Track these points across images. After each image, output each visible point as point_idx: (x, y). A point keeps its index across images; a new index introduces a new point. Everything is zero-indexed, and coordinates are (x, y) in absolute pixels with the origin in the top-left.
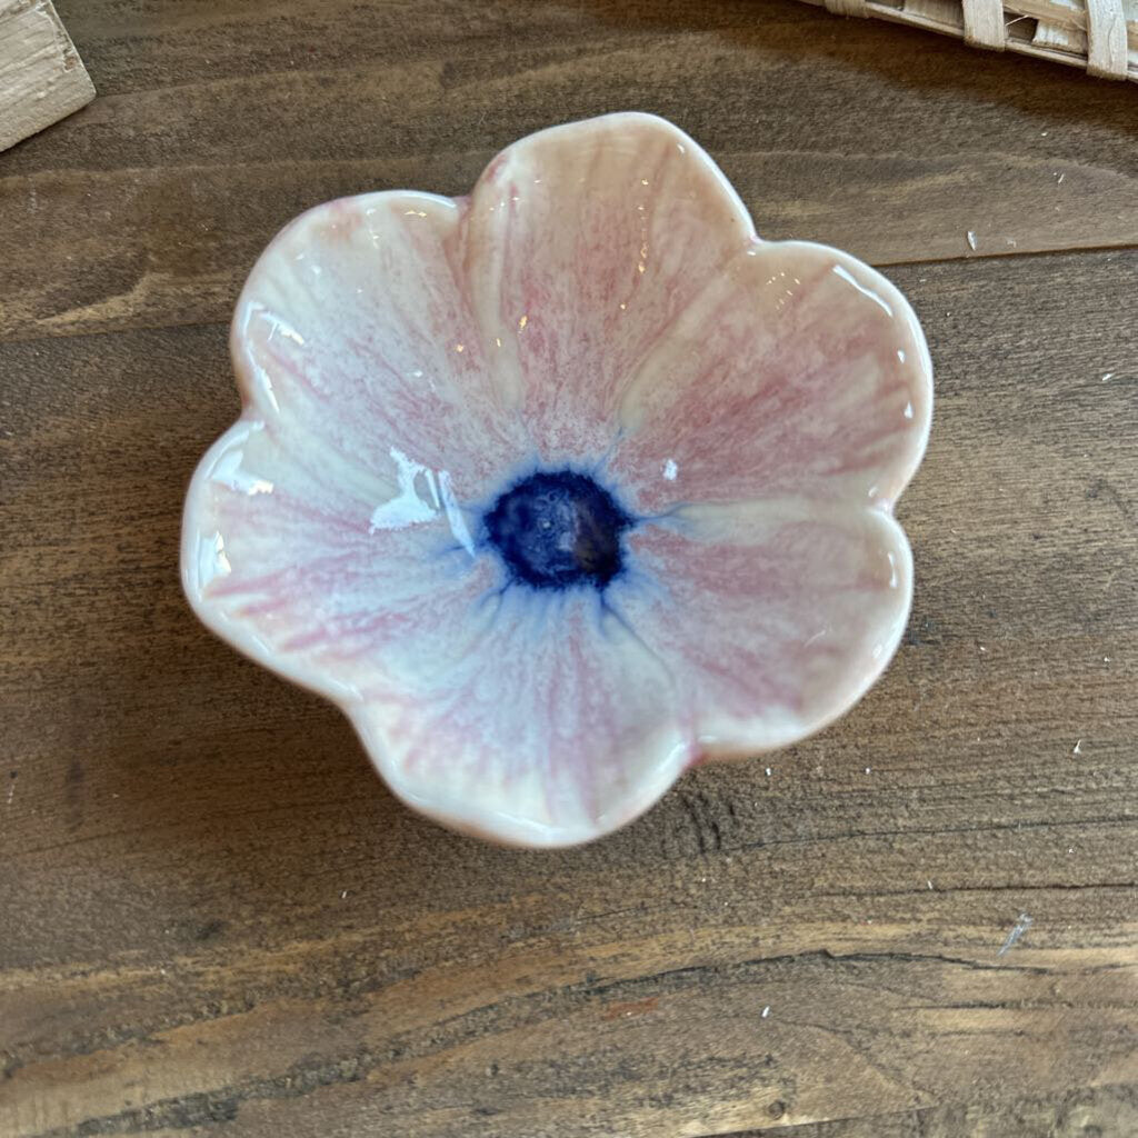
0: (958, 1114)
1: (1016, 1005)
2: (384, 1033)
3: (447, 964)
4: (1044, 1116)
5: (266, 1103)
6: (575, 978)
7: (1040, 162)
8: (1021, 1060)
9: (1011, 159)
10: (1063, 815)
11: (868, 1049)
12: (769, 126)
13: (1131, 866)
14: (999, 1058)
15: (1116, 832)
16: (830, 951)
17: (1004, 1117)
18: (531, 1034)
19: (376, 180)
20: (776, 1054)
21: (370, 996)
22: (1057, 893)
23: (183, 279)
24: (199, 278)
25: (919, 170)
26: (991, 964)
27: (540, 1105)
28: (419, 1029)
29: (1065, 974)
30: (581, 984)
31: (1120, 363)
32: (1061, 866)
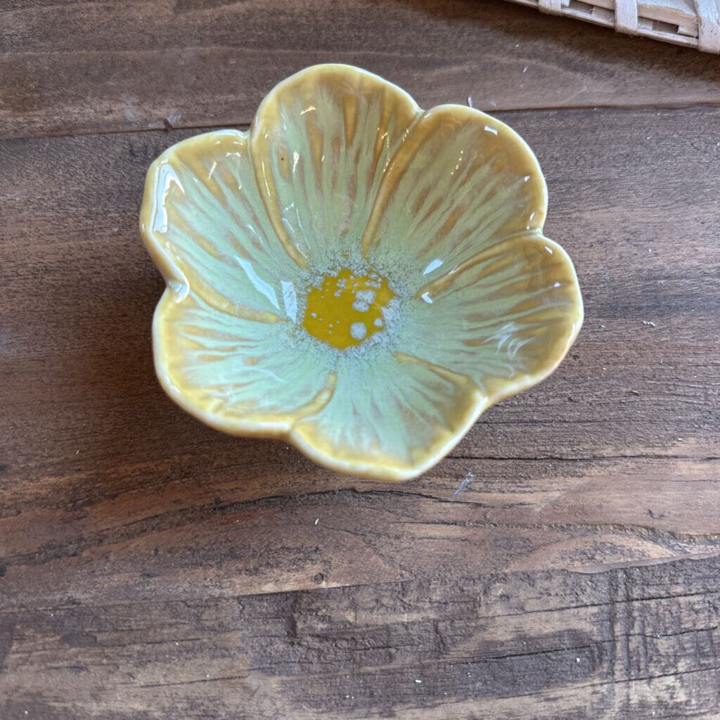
0: (425, 585)
1: (463, 524)
2: (94, 529)
3: (134, 492)
4: (475, 588)
5: (23, 567)
6: (208, 501)
7: (514, 60)
8: (464, 555)
9: (496, 58)
10: (497, 418)
11: (374, 545)
12: (359, 38)
13: (536, 448)
14: (451, 554)
15: (528, 429)
16: (357, 489)
17: (452, 588)
18: (180, 531)
19: (132, 62)
20: (321, 546)
21: (88, 509)
22: (491, 461)
23: (17, 114)
24: (26, 113)
25: (443, 63)
26: (449, 499)
27: (181, 572)
28: (114, 528)
29: (493, 507)
30: (210, 505)
31: (552, 172)
32: (493, 446)
